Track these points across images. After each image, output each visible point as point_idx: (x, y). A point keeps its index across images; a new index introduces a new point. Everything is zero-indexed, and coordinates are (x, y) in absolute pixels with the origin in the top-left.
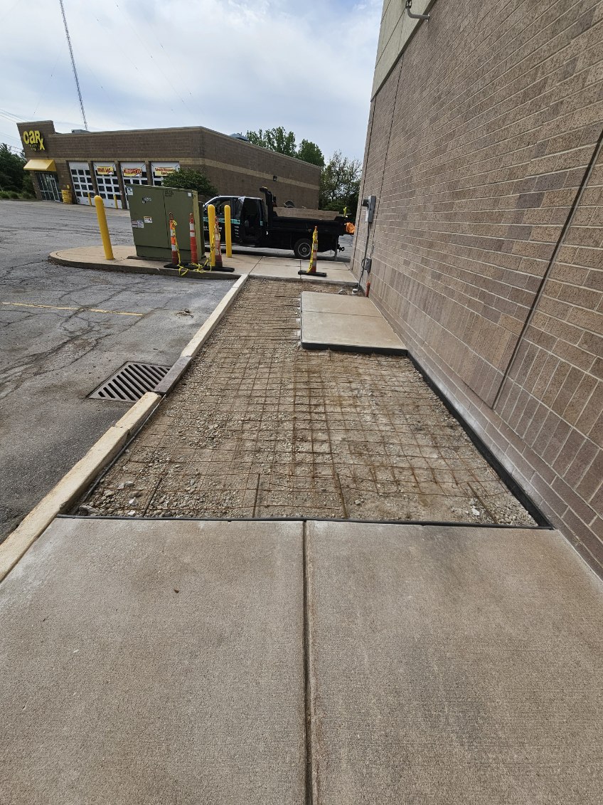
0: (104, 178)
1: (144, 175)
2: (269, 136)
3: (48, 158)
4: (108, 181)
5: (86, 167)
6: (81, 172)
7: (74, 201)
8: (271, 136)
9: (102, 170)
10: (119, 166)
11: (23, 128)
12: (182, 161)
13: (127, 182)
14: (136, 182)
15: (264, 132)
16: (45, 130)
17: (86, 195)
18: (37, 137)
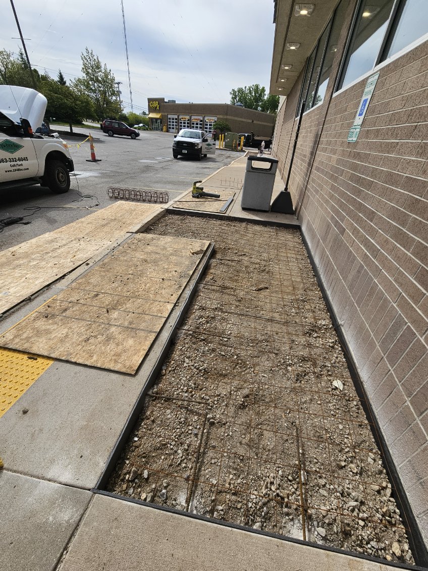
0: (183, 122)
1: (201, 121)
2: (250, 89)
3: (159, 113)
4: (184, 123)
5: (176, 117)
6: (173, 119)
7: (167, 131)
9: (182, 118)
10: (191, 117)
11: (150, 100)
12: (218, 116)
13: (193, 124)
14: (197, 124)
15: (247, 88)
16: (161, 101)
17: (173, 128)
18: (157, 104)
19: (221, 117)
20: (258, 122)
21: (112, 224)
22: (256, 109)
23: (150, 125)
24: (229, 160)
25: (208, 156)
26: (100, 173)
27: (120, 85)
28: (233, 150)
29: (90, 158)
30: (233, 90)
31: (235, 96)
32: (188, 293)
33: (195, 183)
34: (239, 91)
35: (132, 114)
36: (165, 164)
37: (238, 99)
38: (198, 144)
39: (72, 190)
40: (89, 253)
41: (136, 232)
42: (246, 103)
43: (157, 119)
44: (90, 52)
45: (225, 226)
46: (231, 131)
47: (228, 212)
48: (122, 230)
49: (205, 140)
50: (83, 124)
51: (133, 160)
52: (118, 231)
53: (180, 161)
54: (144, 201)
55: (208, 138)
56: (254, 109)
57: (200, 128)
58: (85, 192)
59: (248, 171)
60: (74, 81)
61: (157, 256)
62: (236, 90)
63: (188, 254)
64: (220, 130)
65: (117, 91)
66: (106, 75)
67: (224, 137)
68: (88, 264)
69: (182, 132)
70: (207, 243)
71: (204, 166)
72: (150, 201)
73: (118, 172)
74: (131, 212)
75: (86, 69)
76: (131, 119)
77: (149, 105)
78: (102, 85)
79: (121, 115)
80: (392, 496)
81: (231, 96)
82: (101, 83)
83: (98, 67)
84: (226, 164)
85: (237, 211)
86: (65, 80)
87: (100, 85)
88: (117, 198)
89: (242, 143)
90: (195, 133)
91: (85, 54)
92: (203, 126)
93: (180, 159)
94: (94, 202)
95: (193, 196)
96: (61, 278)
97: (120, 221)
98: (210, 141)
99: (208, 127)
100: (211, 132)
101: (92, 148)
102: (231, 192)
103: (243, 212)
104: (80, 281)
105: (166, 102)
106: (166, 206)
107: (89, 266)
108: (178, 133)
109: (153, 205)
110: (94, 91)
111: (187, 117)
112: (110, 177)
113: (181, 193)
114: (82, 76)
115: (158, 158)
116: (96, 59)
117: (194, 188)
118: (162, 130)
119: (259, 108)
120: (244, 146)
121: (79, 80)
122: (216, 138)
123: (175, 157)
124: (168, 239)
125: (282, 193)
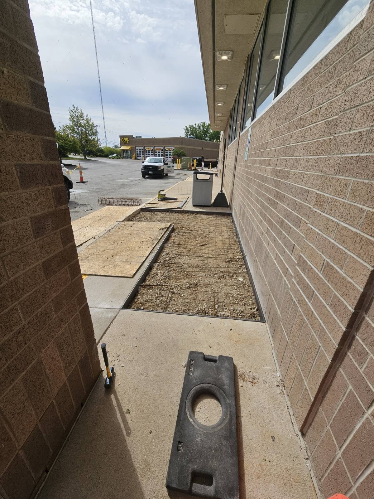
1: (162, 150)
2: (199, 126)
3: (129, 146)
4: (149, 152)
5: (143, 148)
6: (140, 150)
7: (136, 159)
8: (200, 126)
9: (147, 149)
10: (154, 148)
11: (121, 137)
12: (176, 146)
13: (156, 152)
14: (159, 152)
15: (197, 124)
16: (130, 137)
17: (140, 156)
18: (126, 140)
19: (178, 146)
20: (207, 149)
21: (105, 219)
22: (205, 139)
23: (122, 155)
24: (185, 176)
25: (169, 175)
26: (89, 190)
27: (98, 128)
28: (188, 170)
29: (79, 181)
30: (186, 127)
31: (188, 130)
32: (158, 247)
33: (160, 192)
34: (190, 128)
35: (106, 147)
36: (136, 182)
37: (190, 132)
38: (161, 167)
39: (72, 202)
40: (94, 233)
41: (122, 221)
42: (197, 135)
43: (127, 150)
44: (76, 107)
45: (181, 216)
46: (186, 156)
47: (183, 208)
48: (112, 222)
49: (166, 164)
50: (69, 157)
51: (112, 180)
52: (109, 222)
53: (148, 179)
54: (124, 205)
55: (168, 162)
56: (203, 139)
57: (162, 155)
58: (80, 202)
59: (194, 181)
60: (62, 127)
61: (138, 232)
62: (188, 126)
63: (157, 229)
64: (178, 156)
65: (95, 132)
66: (88, 122)
67: (181, 161)
68: (95, 238)
69: (148, 159)
70: (169, 224)
71: (167, 182)
72: (128, 205)
73: (101, 189)
74: (116, 211)
75: (72, 119)
76: (106, 151)
77: (120, 141)
78: (84, 128)
79: (98, 149)
80: (257, 310)
81: (185, 131)
82: (84, 127)
83: (81, 116)
84: (183, 180)
85: (189, 207)
86: (55, 127)
87: (83, 129)
88: (104, 205)
89: (195, 165)
90: (158, 159)
91: (72, 109)
92: (164, 153)
93: (148, 178)
94: (89, 208)
95: (159, 200)
96: (80, 245)
97: (109, 217)
98: (170, 164)
99: (168, 154)
100: (170, 157)
101: (81, 173)
102: (186, 197)
103: (194, 207)
104: (92, 245)
105: (134, 138)
106: (140, 207)
107: (96, 239)
108: (145, 159)
109: (131, 207)
110: (78, 133)
111: (152, 148)
112: (97, 192)
113: (150, 199)
114: (69, 123)
115: (130, 178)
116: (80, 111)
117: (159, 195)
118: (131, 158)
119: (207, 139)
120: (197, 166)
121: (66, 126)
122: (174, 161)
123: (144, 177)
124: (144, 223)
125: (219, 194)
